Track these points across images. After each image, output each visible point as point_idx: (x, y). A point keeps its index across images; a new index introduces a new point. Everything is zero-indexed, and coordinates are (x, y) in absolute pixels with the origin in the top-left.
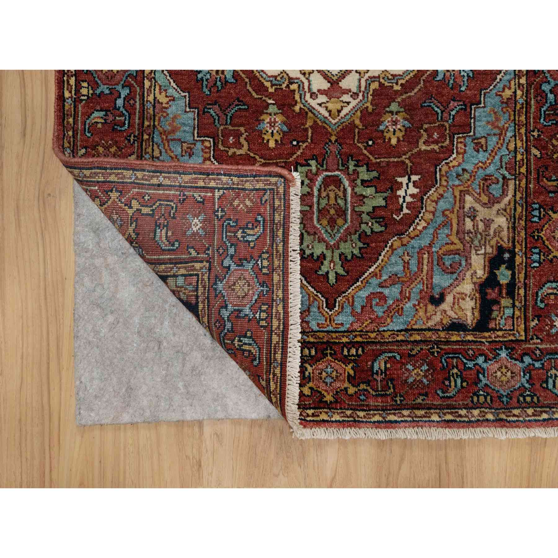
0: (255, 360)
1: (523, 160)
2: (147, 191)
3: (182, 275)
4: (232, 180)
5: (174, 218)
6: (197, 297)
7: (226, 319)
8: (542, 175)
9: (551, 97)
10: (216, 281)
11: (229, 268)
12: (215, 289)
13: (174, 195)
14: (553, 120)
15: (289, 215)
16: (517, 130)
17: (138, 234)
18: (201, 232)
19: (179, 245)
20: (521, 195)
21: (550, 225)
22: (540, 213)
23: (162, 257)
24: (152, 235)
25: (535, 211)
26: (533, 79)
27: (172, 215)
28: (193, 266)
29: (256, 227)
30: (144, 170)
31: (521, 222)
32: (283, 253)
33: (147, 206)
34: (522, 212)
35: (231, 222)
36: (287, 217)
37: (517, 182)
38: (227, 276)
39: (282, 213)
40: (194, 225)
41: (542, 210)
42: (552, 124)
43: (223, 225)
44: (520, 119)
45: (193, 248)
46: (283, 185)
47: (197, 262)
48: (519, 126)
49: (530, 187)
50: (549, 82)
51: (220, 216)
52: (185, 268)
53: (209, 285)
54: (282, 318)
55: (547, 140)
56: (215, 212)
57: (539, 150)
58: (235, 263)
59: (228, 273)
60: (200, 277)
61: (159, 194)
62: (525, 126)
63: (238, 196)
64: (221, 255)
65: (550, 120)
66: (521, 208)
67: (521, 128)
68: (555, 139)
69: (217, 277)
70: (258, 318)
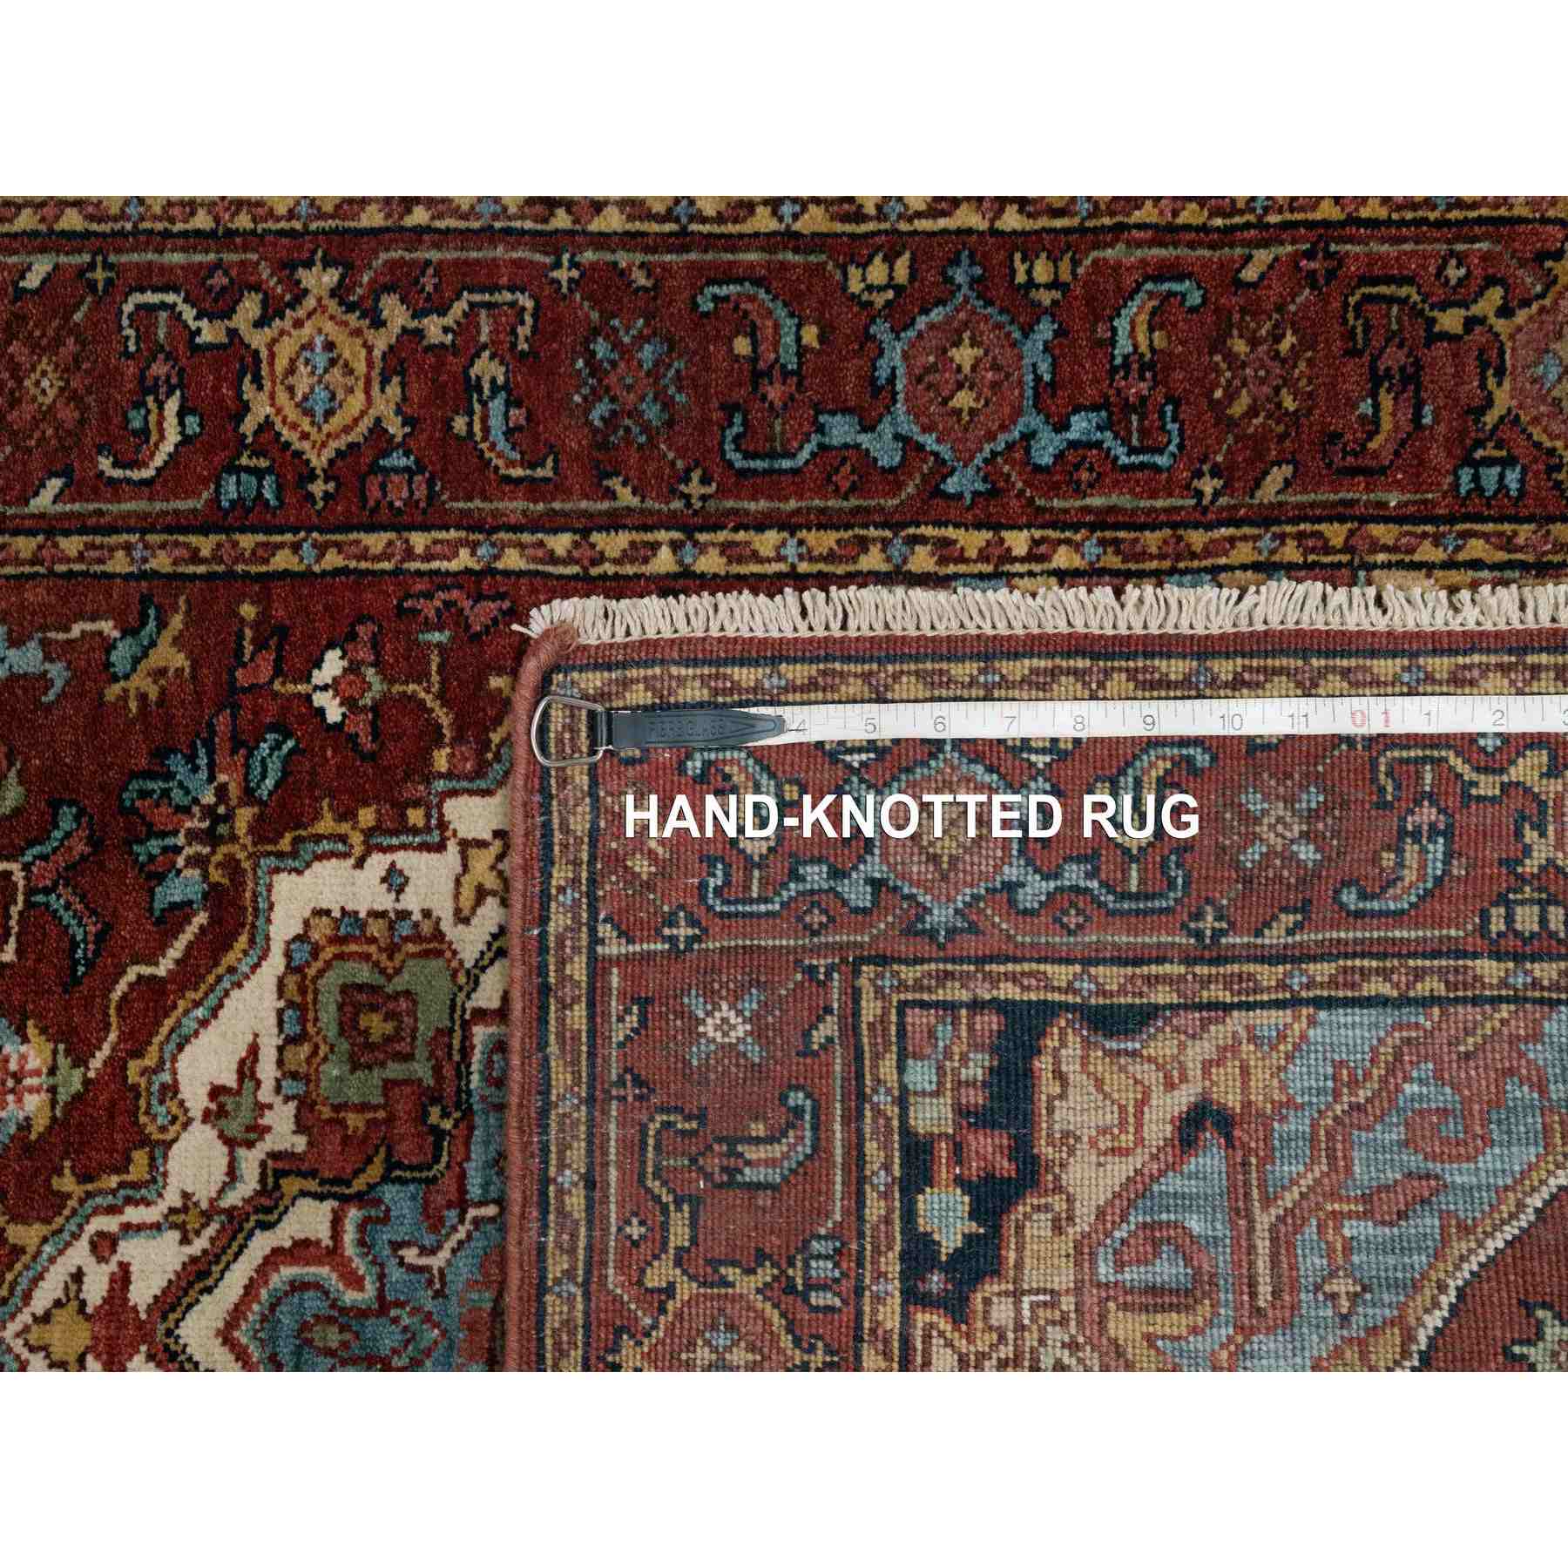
0: (1189, 760)
1: (1300, 536)
2: (613, 1229)
3: (901, 1069)
4: (561, 890)
5: (701, 1117)
6: (976, 1006)
7: (1052, 885)
8: (1356, 455)
9: (1080, 426)
10: (924, 931)
11: (876, 884)
12: (952, 932)
13: (621, 1124)
14: (1162, 414)
15: (682, 641)
16: (1196, 564)
17: (761, 1256)
18: (750, 1005)
19: (798, 1088)
20: (1427, 543)
21: (1536, 420)
22: (1489, 462)
23: (839, 1151)
24: (764, 1200)
25: (1484, 483)
26: (1014, 502)
27: (694, 1125)
28: (871, 1026)
29: (727, 777)
30: (541, 1249)
31: (1520, 541)
32: (818, 660)
33: (665, 1227)
34: (1486, 536)
35: (712, 882)
36: (692, 652)
37: (1381, 557)
38: (906, 890)
39: (674, 670)
40: (725, 1034)
41: (1479, 454)
42: (1174, 420)
43: (722, 915)
44: (1154, 550)
45: (807, 1035)
46: (575, 675)
47: (856, 1014)
48: (1179, 558)
49: (1399, 506)
50: (1028, 437)
51: (690, 932)
52: (877, 1057)
53: (937, 961)
54: (1050, 664)
55: (1230, 439)
56: (675, 953)
57: (1266, 473)
58: (863, 861)
59: (895, 889)
60: (910, 997)
61: (621, 1180)
62: (1181, 532)
63: (617, 861)
64: (831, 919)
65: (1162, 428)
66: (1473, 542)
67: (1188, 545)
68: (1230, 405)
69: (910, 932)
70: (1048, 759)
